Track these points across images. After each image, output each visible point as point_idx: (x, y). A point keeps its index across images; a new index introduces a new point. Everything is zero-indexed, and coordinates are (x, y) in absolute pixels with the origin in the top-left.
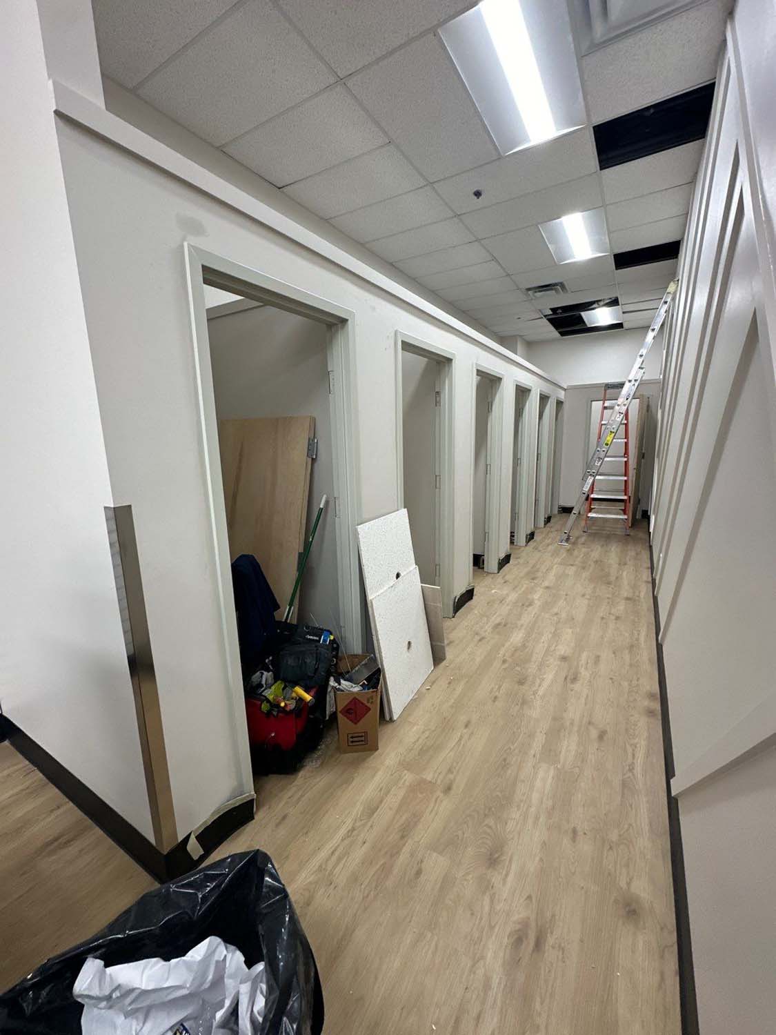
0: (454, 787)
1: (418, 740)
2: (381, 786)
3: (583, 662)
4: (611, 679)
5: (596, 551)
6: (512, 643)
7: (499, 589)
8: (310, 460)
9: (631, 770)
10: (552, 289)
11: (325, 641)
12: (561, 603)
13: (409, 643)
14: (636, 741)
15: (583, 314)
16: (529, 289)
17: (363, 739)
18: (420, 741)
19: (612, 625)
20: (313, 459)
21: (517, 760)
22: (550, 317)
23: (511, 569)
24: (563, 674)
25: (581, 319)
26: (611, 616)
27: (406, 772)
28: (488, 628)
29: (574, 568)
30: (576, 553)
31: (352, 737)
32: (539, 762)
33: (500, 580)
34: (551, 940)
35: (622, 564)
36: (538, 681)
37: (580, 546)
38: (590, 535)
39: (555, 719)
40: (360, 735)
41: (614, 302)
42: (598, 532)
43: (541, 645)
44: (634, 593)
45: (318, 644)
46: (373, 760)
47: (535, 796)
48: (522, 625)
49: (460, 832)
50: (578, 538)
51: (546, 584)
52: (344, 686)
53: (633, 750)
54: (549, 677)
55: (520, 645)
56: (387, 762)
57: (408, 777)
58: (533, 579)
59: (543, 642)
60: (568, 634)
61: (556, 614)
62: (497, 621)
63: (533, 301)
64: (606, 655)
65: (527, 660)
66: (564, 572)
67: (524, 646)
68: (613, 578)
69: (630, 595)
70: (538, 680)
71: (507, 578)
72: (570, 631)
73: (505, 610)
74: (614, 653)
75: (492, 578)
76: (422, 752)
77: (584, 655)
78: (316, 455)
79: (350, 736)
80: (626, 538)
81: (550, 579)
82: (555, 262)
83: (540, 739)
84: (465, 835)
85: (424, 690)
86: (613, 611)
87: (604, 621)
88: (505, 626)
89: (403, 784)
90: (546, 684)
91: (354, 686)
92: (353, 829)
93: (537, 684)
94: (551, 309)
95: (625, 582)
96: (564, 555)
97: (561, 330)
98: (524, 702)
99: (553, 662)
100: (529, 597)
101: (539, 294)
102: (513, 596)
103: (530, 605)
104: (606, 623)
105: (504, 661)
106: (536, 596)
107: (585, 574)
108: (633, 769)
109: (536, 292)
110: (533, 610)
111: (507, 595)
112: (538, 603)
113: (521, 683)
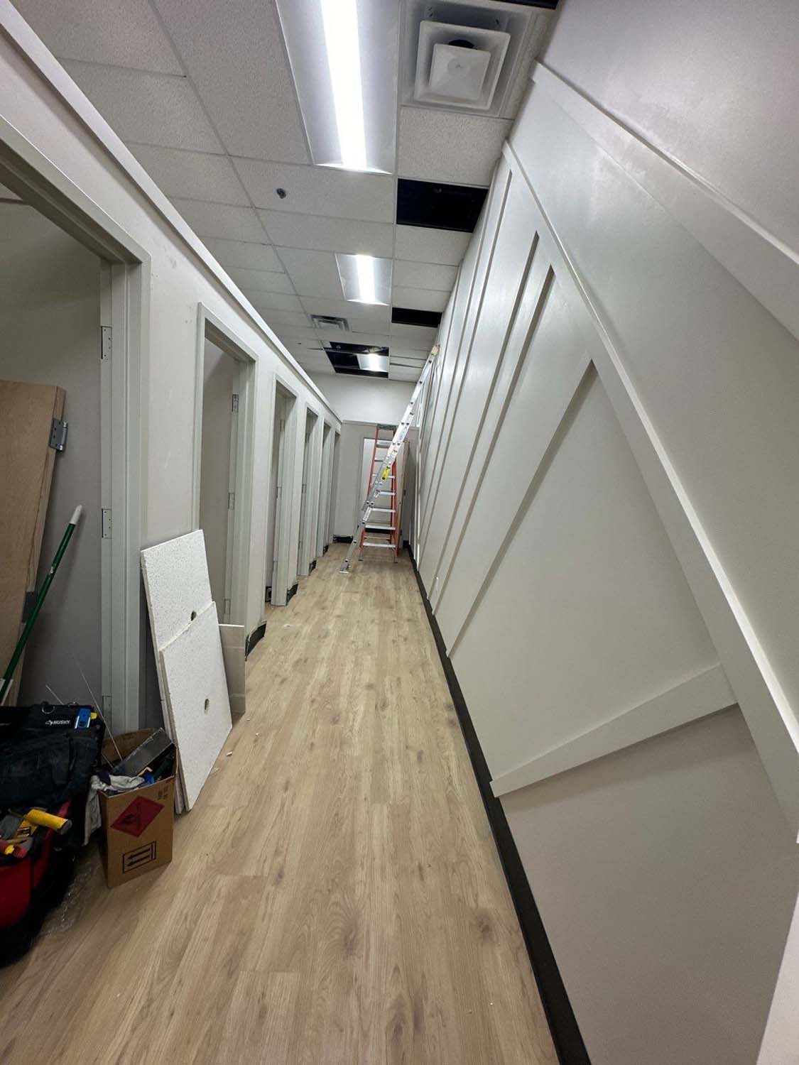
0: (286, 871)
1: (227, 827)
2: (185, 912)
3: (387, 687)
4: (414, 698)
5: (374, 578)
6: (316, 680)
7: (291, 623)
8: (53, 453)
9: (450, 783)
10: (335, 323)
11: (82, 723)
12: (354, 630)
13: (207, 701)
14: (447, 753)
15: (359, 356)
16: (314, 316)
17: (149, 853)
18: (231, 827)
19: (403, 648)
20: (58, 451)
21: (349, 810)
22: (328, 350)
23: (299, 600)
24: (373, 703)
25: (355, 361)
26: (400, 638)
27: (219, 876)
28: (288, 667)
29: (358, 596)
30: (357, 580)
31: (131, 858)
32: (371, 804)
33: (289, 612)
34: (428, 1009)
35: (398, 589)
36: (351, 716)
37: (359, 574)
38: (365, 563)
39: (376, 752)
40: (145, 849)
41: (384, 352)
42: (371, 561)
43: (346, 677)
44: (413, 615)
45: (71, 730)
46: (168, 877)
47: (376, 844)
48: (323, 659)
49: (306, 927)
50: (355, 566)
51: (337, 612)
52: (116, 785)
53: (448, 763)
54: (361, 708)
55: (325, 680)
56: (188, 874)
57: (224, 883)
58: (323, 609)
59: (348, 673)
60: (368, 661)
61: (353, 642)
62: (297, 657)
63: (316, 329)
64: (405, 676)
65: (336, 695)
66: (350, 599)
67: (330, 681)
68: (393, 602)
69: (411, 617)
70: (351, 714)
71: (297, 609)
72: (369, 657)
73: (301, 645)
74: (411, 672)
75: (282, 611)
76: (236, 841)
77: (387, 679)
78: (64, 446)
79: (126, 857)
80: (395, 566)
81: (339, 608)
82: (343, 297)
83: (366, 780)
84: (312, 929)
85: (224, 758)
86: (400, 634)
87: (396, 644)
88: (306, 661)
89: (219, 895)
90: (359, 718)
91: (131, 779)
92: (150, 1001)
93: (351, 719)
94: (332, 343)
95: (404, 605)
96: (347, 583)
97: (336, 366)
98: (342, 743)
99: (361, 692)
100: (324, 627)
101: (323, 324)
102: (307, 629)
103: (325, 636)
104: (398, 646)
105: (313, 701)
106: (330, 627)
107: (370, 600)
108: (452, 781)
109: (320, 321)
110: (332, 640)
111: (301, 627)
112: (333, 634)
113: (335, 721)
